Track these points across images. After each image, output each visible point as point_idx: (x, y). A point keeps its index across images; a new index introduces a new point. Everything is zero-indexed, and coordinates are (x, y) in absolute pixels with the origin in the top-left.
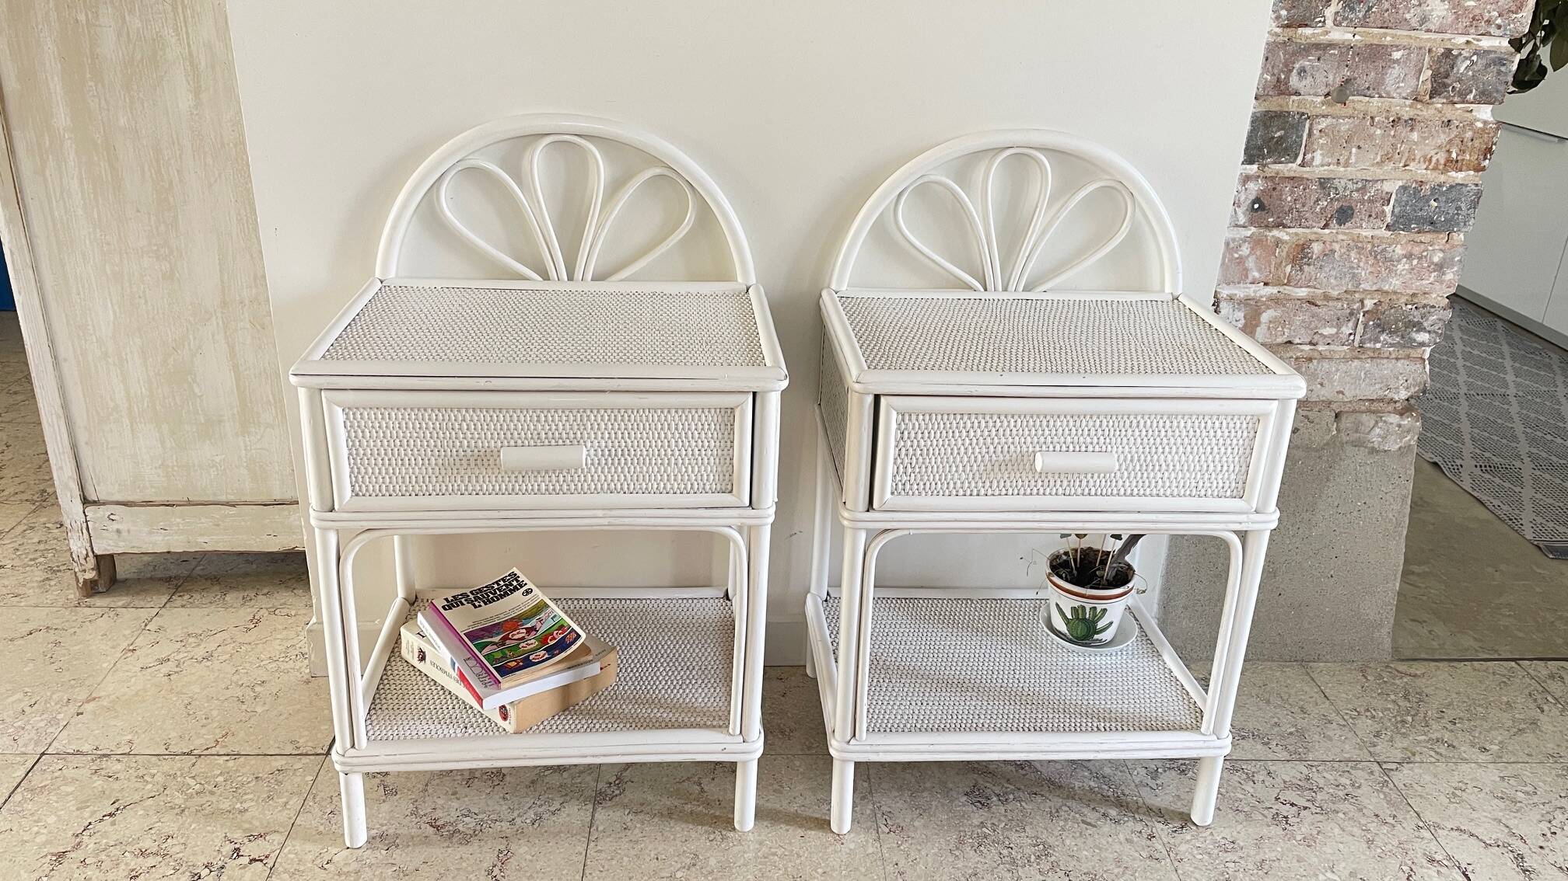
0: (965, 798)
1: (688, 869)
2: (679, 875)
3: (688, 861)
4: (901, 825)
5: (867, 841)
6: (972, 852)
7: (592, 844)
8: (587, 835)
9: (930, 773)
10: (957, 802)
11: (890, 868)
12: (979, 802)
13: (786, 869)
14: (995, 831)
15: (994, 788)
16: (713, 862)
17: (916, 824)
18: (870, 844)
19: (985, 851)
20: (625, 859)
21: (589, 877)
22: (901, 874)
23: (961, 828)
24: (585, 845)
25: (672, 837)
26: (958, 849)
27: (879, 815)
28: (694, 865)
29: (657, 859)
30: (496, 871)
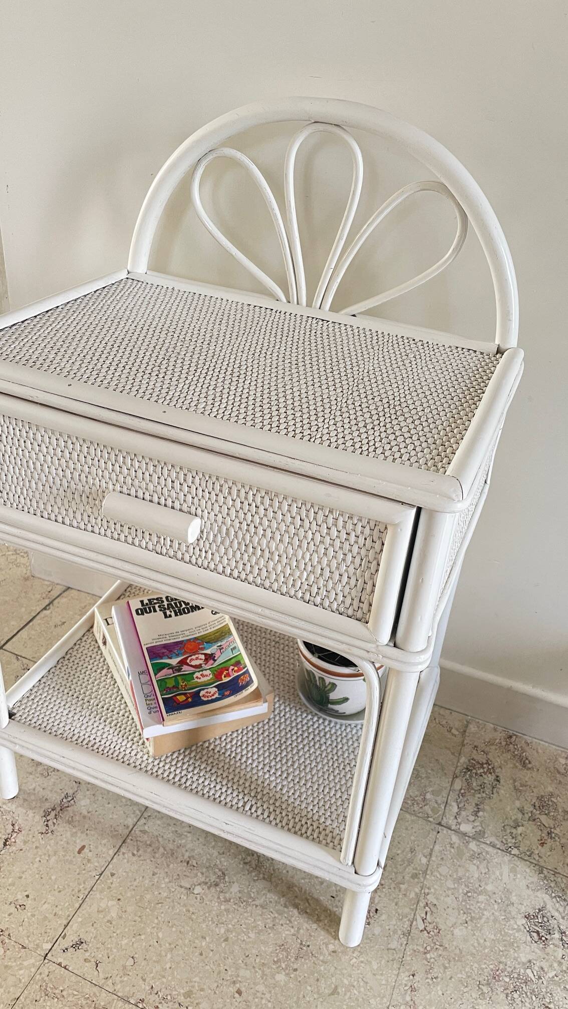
0: (524, 921)
1: (209, 888)
2: (198, 890)
3: (213, 878)
4: (440, 926)
5: (395, 932)
6: (503, 996)
7: (143, 821)
8: (143, 810)
9: (498, 873)
10: (512, 922)
11: (404, 977)
12: (538, 933)
13: (299, 929)
14: (540, 978)
15: (561, 921)
16: (235, 888)
17: (457, 932)
18: (396, 936)
19: (518, 1001)
20: (161, 850)
21: (121, 856)
22: (413, 989)
23: (503, 959)
24: (135, 820)
25: (213, 843)
26: (488, 984)
27: (422, 904)
28: (217, 885)
29: (188, 863)
30: (53, 814)
